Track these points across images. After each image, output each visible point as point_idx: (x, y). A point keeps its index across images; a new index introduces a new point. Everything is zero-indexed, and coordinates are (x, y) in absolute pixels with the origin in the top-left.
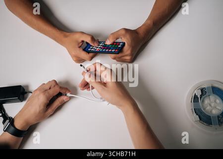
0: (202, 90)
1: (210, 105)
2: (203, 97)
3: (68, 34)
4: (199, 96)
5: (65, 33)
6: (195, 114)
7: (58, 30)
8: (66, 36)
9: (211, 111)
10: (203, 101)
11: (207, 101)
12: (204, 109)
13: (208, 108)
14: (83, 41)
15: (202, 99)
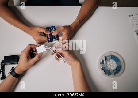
0: (106, 57)
1: (110, 65)
2: (106, 61)
3: (32, 28)
4: (104, 61)
5: (30, 27)
6: (102, 70)
7: (26, 26)
8: (31, 29)
9: (110, 68)
10: (106, 63)
11: (108, 63)
12: (107, 67)
13: (109, 66)
14: (41, 32)
15: (106, 62)
